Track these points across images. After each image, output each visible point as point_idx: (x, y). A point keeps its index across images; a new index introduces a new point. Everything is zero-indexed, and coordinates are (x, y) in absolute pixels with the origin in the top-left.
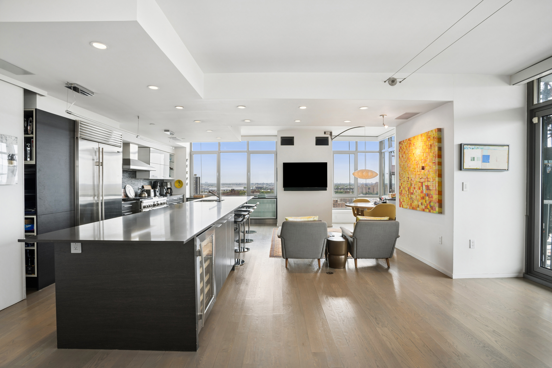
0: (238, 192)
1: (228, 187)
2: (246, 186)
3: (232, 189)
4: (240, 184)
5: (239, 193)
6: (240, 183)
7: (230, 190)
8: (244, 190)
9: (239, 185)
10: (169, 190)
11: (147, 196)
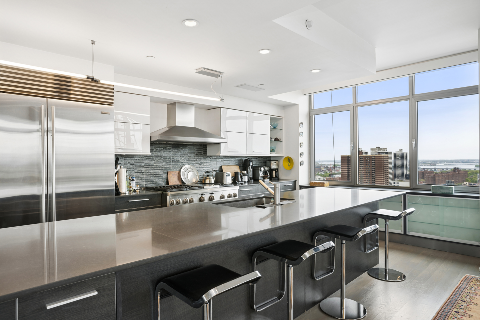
0: (464, 172)
1: (449, 165)
2: (478, 164)
3: (455, 168)
4: (468, 162)
5: (467, 173)
6: (469, 160)
7: (451, 169)
8: (475, 169)
9: (466, 162)
10: (274, 172)
11: (213, 182)
